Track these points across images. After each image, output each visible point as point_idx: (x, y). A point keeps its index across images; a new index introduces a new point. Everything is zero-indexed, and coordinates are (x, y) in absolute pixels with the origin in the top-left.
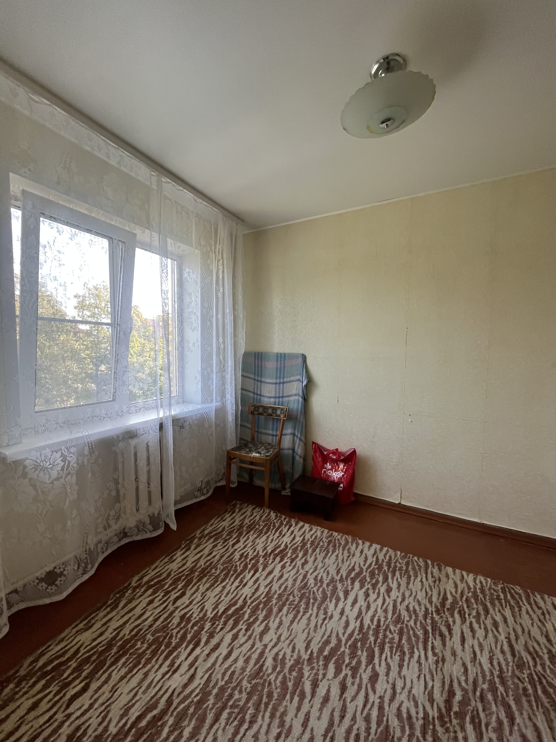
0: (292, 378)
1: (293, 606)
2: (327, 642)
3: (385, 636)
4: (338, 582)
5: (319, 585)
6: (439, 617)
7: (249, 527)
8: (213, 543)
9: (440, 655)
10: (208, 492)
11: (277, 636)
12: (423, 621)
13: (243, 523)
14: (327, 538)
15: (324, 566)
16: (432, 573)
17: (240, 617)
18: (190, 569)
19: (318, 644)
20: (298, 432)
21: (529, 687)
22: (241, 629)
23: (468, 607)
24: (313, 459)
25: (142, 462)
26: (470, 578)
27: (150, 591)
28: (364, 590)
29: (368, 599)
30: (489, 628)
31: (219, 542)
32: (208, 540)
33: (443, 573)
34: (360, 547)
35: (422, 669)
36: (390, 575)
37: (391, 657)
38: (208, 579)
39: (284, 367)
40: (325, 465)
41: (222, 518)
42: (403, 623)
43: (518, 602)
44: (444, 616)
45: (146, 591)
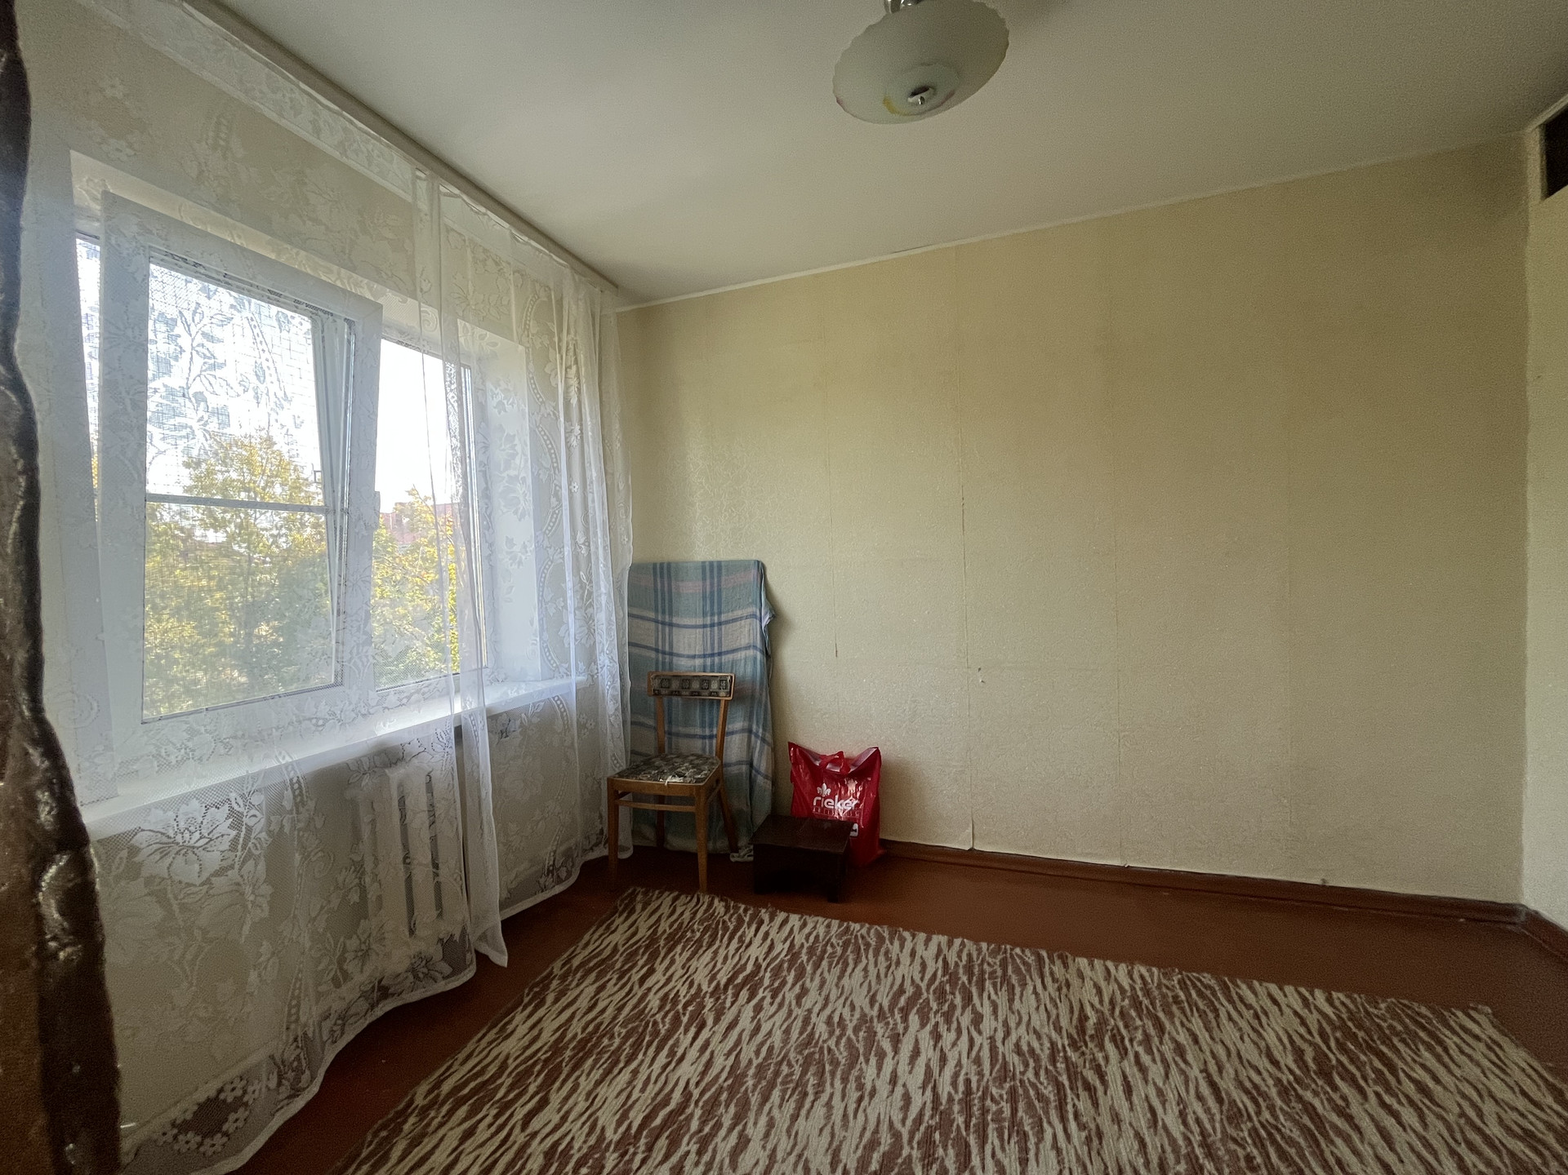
0: (738, 613)
1: (792, 1085)
2: (873, 1144)
3: (984, 1111)
4: (875, 1020)
5: (837, 1032)
6: (1077, 1054)
7: (670, 937)
8: (594, 982)
9: (1092, 1126)
10: (569, 874)
11: (768, 1152)
12: (1050, 1068)
13: (655, 932)
14: (839, 936)
15: (842, 994)
16: (1052, 973)
17: (680, 1128)
18: (550, 1047)
19: (855, 1152)
20: (757, 725)
21: (1255, 1152)
22: (688, 1153)
23: (1126, 1026)
24: (793, 779)
25: (419, 821)
26: (1121, 972)
27: (462, 1111)
28: (929, 1028)
29: (940, 1045)
30: (1170, 1060)
31: (609, 980)
32: (584, 977)
33: (1072, 969)
34: (909, 945)
35: (1063, 1159)
36: (974, 990)
37: (1003, 1149)
38: (596, 1061)
39: (720, 591)
40: (819, 789)
41: (608, 927)
42: (1014, 1078)
43: (1212, 1003)
44: (1087, 1052)
45: (451, 1113)
